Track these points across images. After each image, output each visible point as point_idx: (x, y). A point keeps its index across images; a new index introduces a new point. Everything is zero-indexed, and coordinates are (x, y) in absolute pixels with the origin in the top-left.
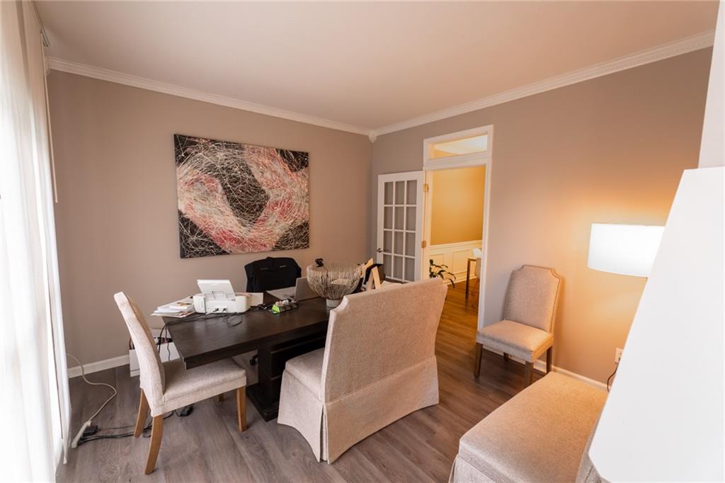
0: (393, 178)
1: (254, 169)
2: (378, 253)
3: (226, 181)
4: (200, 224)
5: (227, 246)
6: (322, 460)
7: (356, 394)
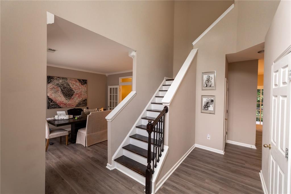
0: (112, 87)
1: (70, 85)
2: (108, 108)
3: (62, 88)
4: (54, 100)
5: (62, 106)
6: (86, 147)
7: (93, 134)
